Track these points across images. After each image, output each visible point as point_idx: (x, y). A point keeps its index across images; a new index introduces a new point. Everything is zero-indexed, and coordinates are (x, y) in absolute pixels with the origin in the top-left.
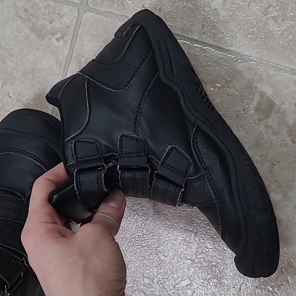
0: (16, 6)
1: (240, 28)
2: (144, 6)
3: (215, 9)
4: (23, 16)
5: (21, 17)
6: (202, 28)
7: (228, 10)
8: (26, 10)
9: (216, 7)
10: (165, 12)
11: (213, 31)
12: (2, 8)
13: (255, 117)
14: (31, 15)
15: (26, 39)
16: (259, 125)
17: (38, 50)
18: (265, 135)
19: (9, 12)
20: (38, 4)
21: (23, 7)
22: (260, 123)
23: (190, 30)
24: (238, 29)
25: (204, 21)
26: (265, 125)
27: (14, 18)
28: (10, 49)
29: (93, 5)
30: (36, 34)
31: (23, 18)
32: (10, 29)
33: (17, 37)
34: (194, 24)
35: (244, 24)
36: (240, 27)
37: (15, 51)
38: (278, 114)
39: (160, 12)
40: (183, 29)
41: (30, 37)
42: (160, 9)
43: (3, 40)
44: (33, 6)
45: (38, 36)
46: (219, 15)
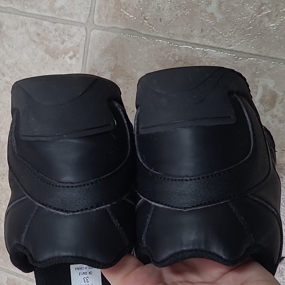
0: (29, 32)
1: (237, 29)
2: (146, 18)
3: (212, 13)
4: (37, 40)
5: (34, 41)
6: (202, 32)
7: (224, 12)
8: (38, 34)
9: (213, 12)
10: (165, 21)
11: (212, 34)
12: (17, 35)
13: (260, 108)
14: (44, 39)
15: (42, 61)
16: (265, 116)
17: (54, 69)
18: (272, 124)
19: (23, 38)
20: (48, 28)
21: (35, 32)
22: (266, 113)
23: (191, 36)
24: (235, 29)
25: (203, 25)
26: (271, 115)
27: (29, 43)
28: (29, 71)
29: (99, 23)
30: (50, 55)
31: (37, 42)
32: (27, 53)
33: (33, 60)
34: (193, 30)
35: (241, 25)
36: (237, 27)
37: (34, 73)
38: (282, 104)
39: (161, 21)
40: (184, 35)
41: (45, 58)
42: (160, 19)
43: (22, 64)
44: (44, 30)
45: (52, 57)
46: (216, 18)
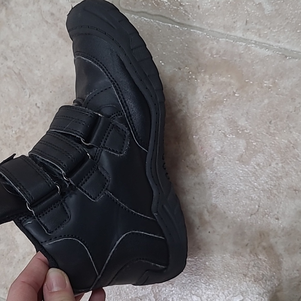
0: (41, 11)
1: (288, 23)
2: (181, 3)
3: (260, 4)
4: (49, 21)
5: (47, 22)
6: (246, 24)
7: (274, 4)
8: (52, 14)
9: (260, 2)
10: (204, 9)
11: (258, 27)
12: (27, 14)
14: (58, 20)
15: (54, 45)
17: (66, 56)
19: (34, 17)
20: (65, 8)
21: (49, 11)
23: (232, 27)
24: (286, 23)
25: (248, 17)
27: (40, 24)
28: (37, 56)
29: (126, 6)
30: (64, 39)
31: (50, 23)
32: (36, 35)
33: (44, 43)
34: (236, 21)
35: (293, 19)
36: (287, 21)
37: (43, 59)
39: (199, 9)
40: (224, 27)
41: (58, 42)
42: (199, 6)
43: (29, 47)
44: (60, 9)
45: (66, 42)
46: (264, 9)
